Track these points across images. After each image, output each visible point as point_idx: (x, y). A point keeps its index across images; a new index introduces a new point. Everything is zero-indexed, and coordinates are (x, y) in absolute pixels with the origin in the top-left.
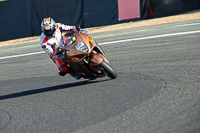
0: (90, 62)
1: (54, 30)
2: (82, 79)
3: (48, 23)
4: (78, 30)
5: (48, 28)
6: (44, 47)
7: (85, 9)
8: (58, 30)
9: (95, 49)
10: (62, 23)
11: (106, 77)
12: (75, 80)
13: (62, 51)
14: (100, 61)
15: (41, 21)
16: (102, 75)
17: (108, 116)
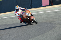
0: (30, 18)
2: (27, 24)
3: (17, 7)
4: (26, 9)
5: (17, 9)
7: (32, 2)
10: (21, 7)
14: (33, 18)
15: (15, 6)
17: (39, 35)
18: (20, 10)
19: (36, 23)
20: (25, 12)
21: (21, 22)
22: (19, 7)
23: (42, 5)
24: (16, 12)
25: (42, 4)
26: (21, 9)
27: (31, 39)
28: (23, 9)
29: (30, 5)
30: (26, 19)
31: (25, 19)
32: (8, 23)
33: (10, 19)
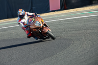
1: (24, 15)
3: (21, 12)
4: (36, 15)
5: (21, 14)
6: (19, 24)
8: (26, 15)
10: (28, 12)
11: (50, 39)
12: (35, 40)
13: (28, 26)
14: (47, 31)
20: (34, 20)
23: (49, 9)
26: (28, 15)
28: (31, 14)
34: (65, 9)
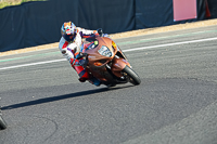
0: (112, 67)
1: (75, 34)
3: (69, 27)
6: (64, 52)
7: (138, 8)
8: (78, 35)
9: (118, 54)
11: (129, 84)
13: (84, 55)
16: (125, 81)
17: (162, 125)
18: (78, 39)
19: (136, 82)
20: (96, 43)
21: (82, 80)
22: (74, 27)
23: (173, 18)
24: (66, 45)
25: (171, 16)
26: (82, 35)
27: (134, 141)
29: (129, 18)
30: (100, 69)
31: (96, 68)
32: (53, 84)
33: (58, 70)
34: (207, 18)
